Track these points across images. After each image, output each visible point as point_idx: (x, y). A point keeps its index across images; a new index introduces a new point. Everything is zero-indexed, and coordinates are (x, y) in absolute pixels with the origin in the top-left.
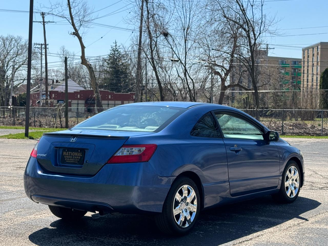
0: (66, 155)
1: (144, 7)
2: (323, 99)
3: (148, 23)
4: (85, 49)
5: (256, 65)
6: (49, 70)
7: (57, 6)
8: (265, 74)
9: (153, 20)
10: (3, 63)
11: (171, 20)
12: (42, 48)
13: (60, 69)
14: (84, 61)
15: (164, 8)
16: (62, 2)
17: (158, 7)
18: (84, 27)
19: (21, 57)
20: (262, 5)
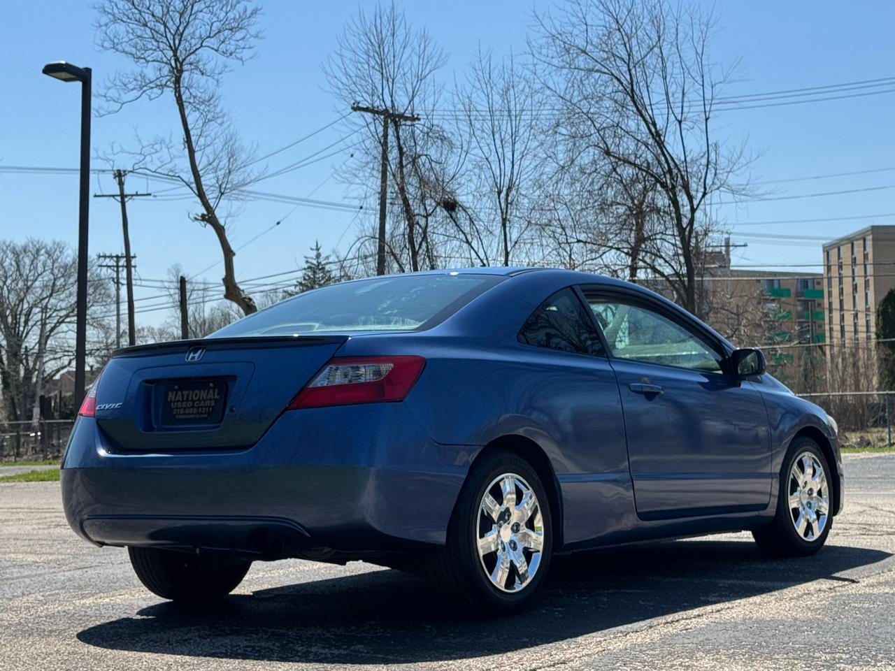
0: (174, 402)
1: (389, 137)
2: (886, 372)
3: (402, 178)
4: (235, 259)
5: (700, 279)
6: (139, 330)
7: (157, 147)
8: (724, 312)
9: (416, 169)
10: (16, 315)
11: (464, 168)
12: (118, 266)
13: (168, 328)
14: (232, 291)
15: (443, 139)
16: (171, 137)
17: (428, 135)
18: (229, 199)
19: (62, 296)
20: (707, 119)
